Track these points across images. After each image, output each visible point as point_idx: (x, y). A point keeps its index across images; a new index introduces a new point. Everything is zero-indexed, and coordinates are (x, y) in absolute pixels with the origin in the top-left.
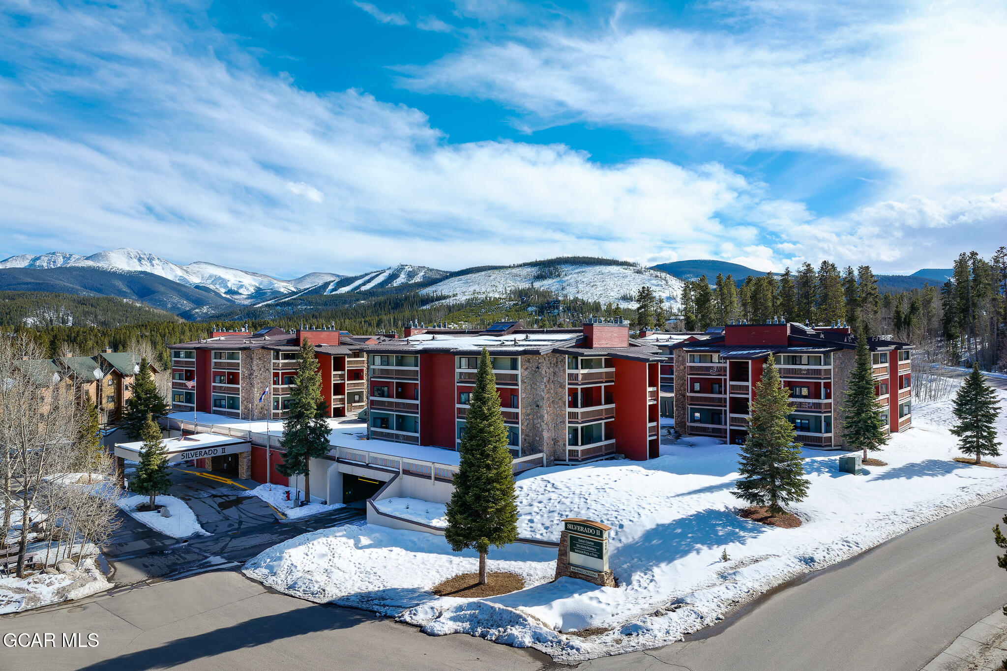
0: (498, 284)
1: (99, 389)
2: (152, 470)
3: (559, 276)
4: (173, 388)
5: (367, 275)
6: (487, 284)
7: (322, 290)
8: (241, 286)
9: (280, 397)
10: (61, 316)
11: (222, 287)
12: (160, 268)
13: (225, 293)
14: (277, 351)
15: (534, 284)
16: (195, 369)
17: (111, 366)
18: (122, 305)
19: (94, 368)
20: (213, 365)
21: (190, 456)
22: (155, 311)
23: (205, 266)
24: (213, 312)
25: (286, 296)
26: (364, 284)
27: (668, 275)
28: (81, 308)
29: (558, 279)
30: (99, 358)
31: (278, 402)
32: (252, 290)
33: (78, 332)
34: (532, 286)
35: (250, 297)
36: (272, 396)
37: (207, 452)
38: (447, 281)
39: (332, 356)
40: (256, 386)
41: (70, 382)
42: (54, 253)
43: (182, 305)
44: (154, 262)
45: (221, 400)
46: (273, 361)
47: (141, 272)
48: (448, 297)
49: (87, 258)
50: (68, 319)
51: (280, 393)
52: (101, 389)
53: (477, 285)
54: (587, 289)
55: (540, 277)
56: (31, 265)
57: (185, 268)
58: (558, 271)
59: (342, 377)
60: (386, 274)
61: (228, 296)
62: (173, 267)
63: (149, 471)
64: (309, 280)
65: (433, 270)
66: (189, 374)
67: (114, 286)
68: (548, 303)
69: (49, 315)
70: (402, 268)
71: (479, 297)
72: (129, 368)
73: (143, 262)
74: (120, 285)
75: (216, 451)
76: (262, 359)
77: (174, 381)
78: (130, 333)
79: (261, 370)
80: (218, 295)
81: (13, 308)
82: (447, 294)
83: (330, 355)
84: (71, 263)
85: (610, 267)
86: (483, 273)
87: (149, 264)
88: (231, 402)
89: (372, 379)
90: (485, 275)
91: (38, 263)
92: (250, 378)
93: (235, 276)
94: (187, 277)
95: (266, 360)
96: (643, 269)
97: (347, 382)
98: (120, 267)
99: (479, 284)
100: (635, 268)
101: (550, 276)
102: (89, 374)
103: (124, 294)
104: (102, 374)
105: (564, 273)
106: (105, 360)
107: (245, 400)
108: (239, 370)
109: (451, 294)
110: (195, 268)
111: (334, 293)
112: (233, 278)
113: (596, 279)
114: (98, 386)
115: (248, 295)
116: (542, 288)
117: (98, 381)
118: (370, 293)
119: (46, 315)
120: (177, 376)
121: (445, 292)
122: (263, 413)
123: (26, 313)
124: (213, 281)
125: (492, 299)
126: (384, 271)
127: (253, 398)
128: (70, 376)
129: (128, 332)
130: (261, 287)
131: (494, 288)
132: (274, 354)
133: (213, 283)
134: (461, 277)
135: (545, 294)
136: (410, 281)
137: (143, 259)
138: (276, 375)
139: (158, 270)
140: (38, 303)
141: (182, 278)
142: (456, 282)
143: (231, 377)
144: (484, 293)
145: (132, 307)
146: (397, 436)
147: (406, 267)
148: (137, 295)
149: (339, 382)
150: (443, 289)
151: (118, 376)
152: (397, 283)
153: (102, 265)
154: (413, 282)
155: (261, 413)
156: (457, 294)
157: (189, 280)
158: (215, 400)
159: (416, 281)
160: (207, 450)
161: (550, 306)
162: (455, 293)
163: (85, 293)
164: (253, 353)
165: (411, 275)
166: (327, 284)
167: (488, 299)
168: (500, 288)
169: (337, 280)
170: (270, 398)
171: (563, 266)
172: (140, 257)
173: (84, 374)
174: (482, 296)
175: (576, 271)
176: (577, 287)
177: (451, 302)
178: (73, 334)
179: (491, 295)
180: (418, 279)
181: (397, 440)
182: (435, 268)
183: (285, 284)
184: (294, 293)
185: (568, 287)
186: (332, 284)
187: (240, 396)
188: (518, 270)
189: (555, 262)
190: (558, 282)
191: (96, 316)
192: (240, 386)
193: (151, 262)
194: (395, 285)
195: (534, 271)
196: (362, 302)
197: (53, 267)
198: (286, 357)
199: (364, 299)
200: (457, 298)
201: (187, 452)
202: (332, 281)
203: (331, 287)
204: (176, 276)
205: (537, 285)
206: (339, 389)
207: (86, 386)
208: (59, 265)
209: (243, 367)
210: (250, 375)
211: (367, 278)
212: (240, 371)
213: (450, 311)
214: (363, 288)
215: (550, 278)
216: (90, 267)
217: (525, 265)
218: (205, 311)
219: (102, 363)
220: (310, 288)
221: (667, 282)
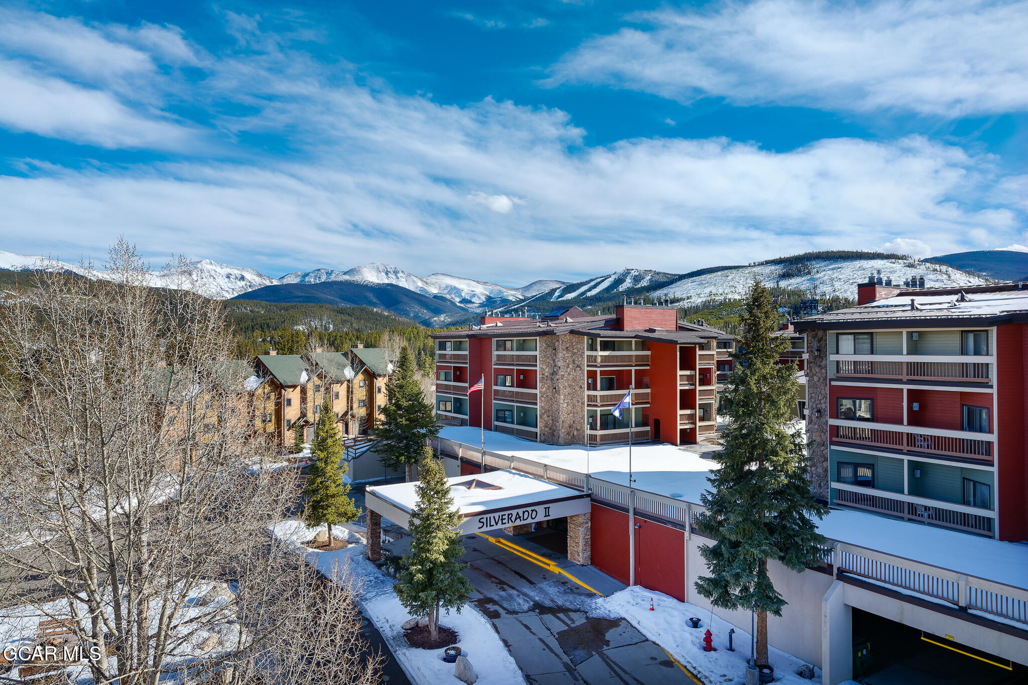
0: (736, 284)
1: (350, 391)
2: (434, 562)
3: (809, 273)
4: (437, 392)
5: (592, 280)
6: (725, 285)
7: (548, 297)
8: (474, 295)
9: (599, 409)
10: (324, 324)
11: (457, 297)
12: (404, 280)
13: (459, 302)
14: (593, 337)
15: (780, 283)
16: (468, 366)
17: (362, 363)
18: (372, 313)
19: (344, 366)
20: (494, 359)
21: (493, 523)
22: (400, 319)
23: (441, 277)
24: (449, 320)
25: (514, 303)
26: (590, 290)
27: (950, 268)
28: (340, 317)
29: (809, 277)
30: (350, 353)
31: (595, 420)
32: (483, 298)
33: (336, 336)
34: (778, 285)
35: (482, 305)
36: (586, 408)
37: (521, 515)
38: (679, 283)
39: (678, 346)
40: (561, 391)
41: (318, 382)
42: (319, 270)
43: (422, 314)
44: (398, 275)
45: (505, 411)
46: (587, 353)
47: (388, 285)
48: (682, 299)
49: (345, 273)
50: (329, 327)
51: (599, 403)
52: (352, 391)
53: (713, 287)
54: (846, 287)
55: (785, 276)
56: (302, 281)
57: (425, 280)
58: (807, 269)
59: (691, 379)
60: (611, 279)
61: (462, 305)
62: (415, 279)
63: (428, 565)
64: (535, 287)
65: (660, 273)
66: (458, 373)
67: (366, 297)
68: (804, 302)
69: (315, 323)
70: (628, 272)
71: (717, 298)
72: (382, 366)
73: (390, 275)
74: (371, 296)
75: (534, 513)
76: (571, 349)
77: (439, 382)
78: (380, 337)
79: (568, 367)
80: (453, 304)
81: (287, 317)
82: (680, 297)
83: (676, 343)
84: (333, 278)
85: (872, 261)
86: (719, 273)
87: (394, 277)
88: (522, 414)
89: (833, 383)
90: (722, 276)
91: (307, 279)
92: (552, 379)
93: (468, 285)
94: (427, 288)
95: (575, 351)
96: (916, 263)
97: (699, 388)
98: (371, 280)
99: (715, 285)
100: (905, 261)
101: (799, 274)
102: (339, 373)
103: (375, 305)
104: (353, 373)
105: (815, 270)
106: (356, 356)
107: (546, 412)
108: (536, 366)
109: (684, 296)
110: (433, 279)
111: (560, 299)
112: (466, 287)
113: (855, 276)
114: (348, 387)
115: (480, 303)
116: (789, 288)
117: (349, 381)
118: (597, 298)
119: (312, 323)
120: (442, 376)
121: (678, 295)
122: (572, 434)
123: (296, 322)
124: (449, 291)
125: (732, 301)
126: (609, 276)
127: (558, 410)
128: (318, 375)
129: (378, 337)
130: (491, 296)
131: (733, 289)
132: (588, 342)
133: (449, 293)
134: (694, 278)
135: (797, 293)
136: (636, 285)
137: (390, 272)
138: (592, 375)
139: (403, 283)
140: (306, 313)
141: (423, 289)
142: (690, 284)
143: (522, 377)
144: (721, 294)
145: (381, 315)
146: (912, 508)
147: (633, 271)
148: (385, 305)
149: (687, 388)
150: (675, 291)
151: (371, 376)
152: (622, 288)
153: (357, 278)
154: (639, 286)
155: (568, 434)
156: (691, 296)
157: (429, 290)
158: (497, 411)
159: (643, 285)
160: (520, 511)
161: (807, 307)
162: (689, 295)
163: (343, 305)
164: (558, 341)
165: (637, 279)
166: (553, 291)
167: (727, 300)
168: (740, 289)
169: (564, 287)
170: (582, 410)
171: (814, 262)
172: (387, 271)
173: (333, 372)
174: (720, 298)
175: (831, 267)
176: (833, 285)
177: (685, 304)
178: (332, 339)
179: (730, 296)
180: (644, 283)
181: (914, 517)
182: (662, 272)
183: (513, 292)
184: (522, 301)
185: (822, 285)
186: (558, 291)
187: (538, 407)
188: (760, 268)
189: (804, 258)
190: (808, 280)
191: (352, 324)
192: (537, 391)
193: (396, 275)
194: (621, 290)
195: (778, 269)
196: (589, 307)
197: (318, 282)
198: (606, 346)
199: (591, 305)
200: (692, 300)
201: (488, 516)
202: (559, 288)
203: (557, 294)
204: (417, 287)
205: (783, 284)
206: (688, 399)
207: (336, 388)
208: (323, 280)
209: (543, 362)
210: (553, 374)
211: (593, 283)
212: (538, 369)
213: (686, 314)
214: (589, 294)
215: (798, 276)
216: (346, 281)
217: (768, 263)
218: (442, 319)
219: (352, 359)
220: (537, 295)
221: (949, 277)
